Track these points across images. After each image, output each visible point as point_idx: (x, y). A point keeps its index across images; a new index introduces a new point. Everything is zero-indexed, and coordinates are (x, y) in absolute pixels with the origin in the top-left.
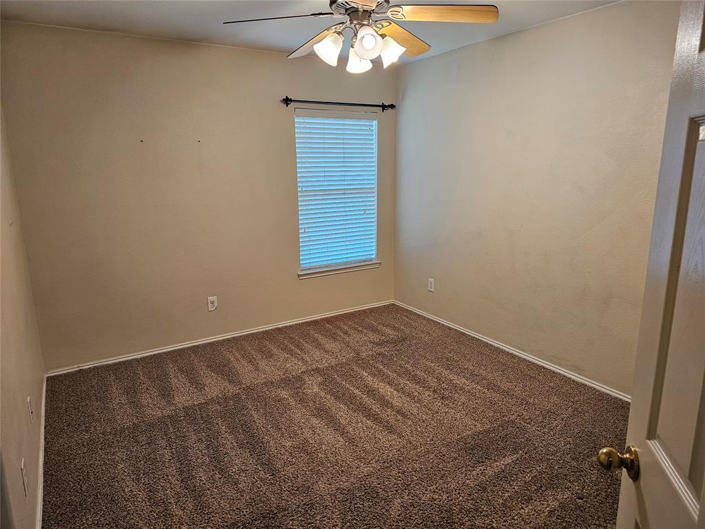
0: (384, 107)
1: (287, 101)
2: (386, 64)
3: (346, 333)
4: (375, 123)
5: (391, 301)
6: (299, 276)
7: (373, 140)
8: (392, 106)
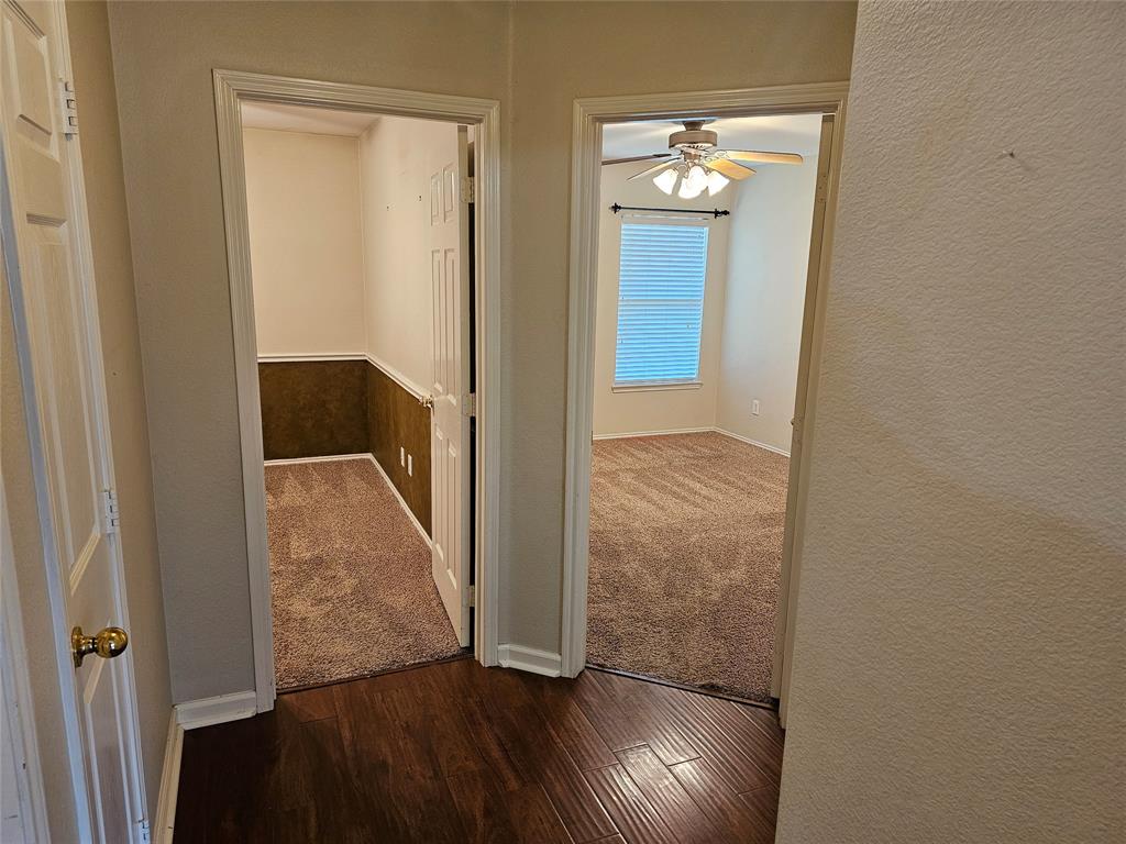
0: (717, 213)
1: (616, 208)
2: (712, 192)
3: (659, 448)
4: (707, 229)
5: (712, 429)
6: (613, 389)
7: (701, 253)
8: (726, 213)
